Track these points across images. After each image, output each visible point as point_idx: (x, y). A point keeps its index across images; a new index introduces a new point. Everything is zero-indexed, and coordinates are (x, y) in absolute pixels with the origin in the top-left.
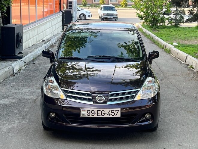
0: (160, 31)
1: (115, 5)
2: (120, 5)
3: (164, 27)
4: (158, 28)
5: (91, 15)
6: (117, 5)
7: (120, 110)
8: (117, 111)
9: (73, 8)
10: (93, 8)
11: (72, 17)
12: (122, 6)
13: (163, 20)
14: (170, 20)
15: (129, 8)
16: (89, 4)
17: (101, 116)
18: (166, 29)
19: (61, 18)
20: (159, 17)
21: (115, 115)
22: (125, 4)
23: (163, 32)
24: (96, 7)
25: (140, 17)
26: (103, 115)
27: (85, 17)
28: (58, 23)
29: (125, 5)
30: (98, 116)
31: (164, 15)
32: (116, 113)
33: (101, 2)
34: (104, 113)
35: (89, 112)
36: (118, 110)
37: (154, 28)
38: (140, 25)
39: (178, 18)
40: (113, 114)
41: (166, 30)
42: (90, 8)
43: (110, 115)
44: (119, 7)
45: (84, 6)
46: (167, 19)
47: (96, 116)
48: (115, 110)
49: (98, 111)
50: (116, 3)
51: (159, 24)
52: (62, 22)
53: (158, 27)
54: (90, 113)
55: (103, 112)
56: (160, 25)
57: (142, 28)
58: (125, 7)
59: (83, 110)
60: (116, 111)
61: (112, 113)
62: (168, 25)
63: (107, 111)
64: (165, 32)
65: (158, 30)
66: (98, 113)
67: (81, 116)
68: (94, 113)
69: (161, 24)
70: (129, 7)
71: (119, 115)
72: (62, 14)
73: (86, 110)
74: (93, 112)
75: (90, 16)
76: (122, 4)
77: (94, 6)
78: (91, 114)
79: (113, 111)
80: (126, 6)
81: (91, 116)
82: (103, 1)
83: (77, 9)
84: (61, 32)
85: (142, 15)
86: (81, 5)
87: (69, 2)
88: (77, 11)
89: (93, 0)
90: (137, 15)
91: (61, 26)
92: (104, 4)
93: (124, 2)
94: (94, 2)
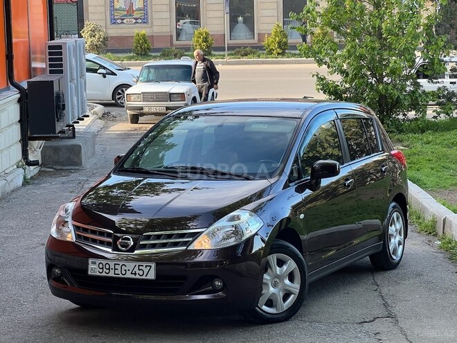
0: (406, 143)
1: (247, 47)
2: (261, 48)
3: (424, 127)
4: (401, 131)
6: (253, 47)
7: (153, 265)
8: (148, 268)
9: (66, 68)
12: (270, 52)
13: (417, 102)
14: (445, 100)
15: (293, 59)
17: (121, 276)
18: (429, 136)
19: (14, 112)
20: (403, 89)
21: (145, 274)
22: (279, 43)
23: (418, 146)
25: (330, 93)
26: (124, 272)
29: (280, 47)
30: (115, 274)
31: (419, 80)
32: (146, 270)
33: (198, 41)
34: (125, 270)
35: (101, 266)
36: (151, 266)
40: (141, 273)
41: (431, 138)
43: (135, 274)
44: (259, 56)
45: (141, 55)
46: (434, 95)
47: (112, 274)
48: (144, 265)
49: (115, 264)
50: (251, 41)
51: (401, 117)
52: (17, 128)
53: (400, 128)
54: (102, 268)
55: (124, 268)
56: (409, 120)
58: (279, 54)
59: (92, 263)
60: (146, 266)
61: (139, 270)
62: (434, 117)
63: (130, 265)
64: (427, 148)
65: (400, 141)
66: (115, 269)
67: (90, 273)
68: (109, 269)
70: (294, 55)
71: (152, 276)
72: (19, 96)
74: (107, 266)
76: (269, 46)
77: (175, 56)
78: (105, 270)
79: (140, 267)
80: (284, 50)
81: (104, 274)
82: (206, 38)
83: (104, 68)
84: (15, 167)
85: (339, 84)
86: (132, 54)
87: (50, 47)
88: (105, 77)
89: (171, 36)
90: (318, 87)
91: (16, 143)
92: (208, 47)
93: (277, 39)
94: (175, 42)
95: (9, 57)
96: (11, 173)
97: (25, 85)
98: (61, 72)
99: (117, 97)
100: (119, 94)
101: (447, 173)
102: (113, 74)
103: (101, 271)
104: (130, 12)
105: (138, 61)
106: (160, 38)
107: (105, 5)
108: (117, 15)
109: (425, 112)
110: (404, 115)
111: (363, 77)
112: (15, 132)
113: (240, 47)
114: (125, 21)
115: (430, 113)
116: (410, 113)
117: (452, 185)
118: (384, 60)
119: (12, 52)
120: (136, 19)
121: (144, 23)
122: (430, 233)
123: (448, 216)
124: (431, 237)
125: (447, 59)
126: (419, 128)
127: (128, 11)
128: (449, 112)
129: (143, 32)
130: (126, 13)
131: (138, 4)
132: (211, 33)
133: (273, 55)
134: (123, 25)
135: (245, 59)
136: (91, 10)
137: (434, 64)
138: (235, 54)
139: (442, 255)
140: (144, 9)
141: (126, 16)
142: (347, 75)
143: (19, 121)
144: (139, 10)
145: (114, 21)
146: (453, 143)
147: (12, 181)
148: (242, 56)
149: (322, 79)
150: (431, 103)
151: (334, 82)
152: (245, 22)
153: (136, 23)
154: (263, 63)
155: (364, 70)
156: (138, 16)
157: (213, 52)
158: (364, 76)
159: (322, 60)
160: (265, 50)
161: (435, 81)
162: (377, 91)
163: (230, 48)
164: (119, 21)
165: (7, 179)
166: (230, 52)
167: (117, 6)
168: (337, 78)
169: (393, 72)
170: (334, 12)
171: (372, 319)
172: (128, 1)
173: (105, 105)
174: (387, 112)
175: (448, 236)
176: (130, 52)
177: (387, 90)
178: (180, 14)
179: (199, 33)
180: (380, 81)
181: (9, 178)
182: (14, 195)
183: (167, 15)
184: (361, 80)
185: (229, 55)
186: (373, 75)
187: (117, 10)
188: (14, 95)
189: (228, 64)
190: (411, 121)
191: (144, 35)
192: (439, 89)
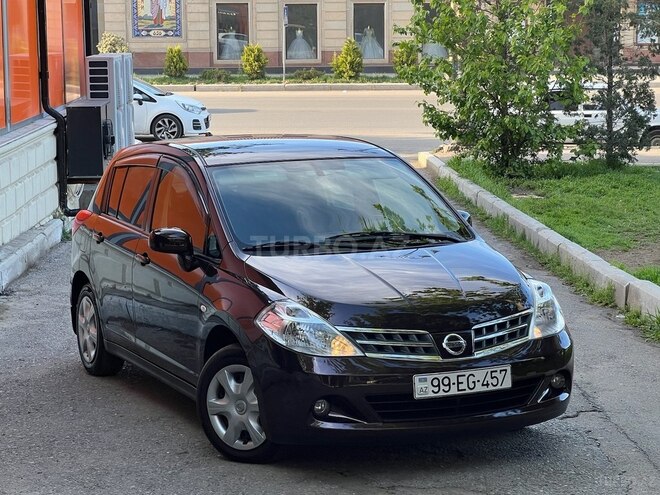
0: (540, 191)
1: (309, 68)
2: (329, 70)
3: (559, 171)
4: (530, 176)
5: (207, 121)
6: (317, 69)
7: (509, 368)
8: (503, 373)
9: (113, 90)
10: (216, 85)
11: (106, 141)
12: (340, 75)
13: (552, 138)
14: (585, 137)
16: (195, 71)
17: (468, 391)
18: (568, 182)
19: (49, 146)
20: (534, 121)
21: (500, 383)
22: (351, 63)
23: (557, 194)
24: (228, 80)
25: (441, 128)
26: (471, 386)
27: (176, 129)
28: (30, 174)
29: (352, 68)
30: (459, 390)
31: (553, 112)
32: (500, 377)
33: (248, 60)
34: (474, 382)
35: (436, 383)
36: (506, 370)
37: (511, 177)
38: (437, 163)
39: (619, 125)
40: (495, 381)
41: (571, 185)
42: (203, 85)
43: (487, 385)
44: (326, 80)
45: (175, 76)
46: (570, 129)
47: (454, 391)
48: (498, 370)
49: (458, 376)
50: (313, 61)
51: (529, 158)
52: (53, 167)
53: (529, 172)
54: (439, 385)
55: (471, 379)
56: (539, 162)
57: (454, 176)
58: (351, 77)
59: (420, 380)
60: (501, 371)
61: (492, 378)
62: (573, 159)
63: (479, 374)
64: (569, 198)
65: (531, 188)
66: (459, 383)
67: (417, 396)
68: (449, 385)
69: (543, 155)
70: (370, 79)
71: (508, 384)
72: (55, 126)
73: (430, 377)
74: (446, 382)
75: (203, 125)
76: (338, 67)
77: (219, 79)
78: (442, 387)
79: (494, 374)
80: (357, 72)
81: (441, 394)
82: (258, 56)
83: (141, 93)
84: (51, 217)
85: (452, 115)
86: (162, 76)
87: (92, 64)
88: (141, 104)
89: (211, 54)
90: (426, 119)
91: (52, 187)
92: (260, 67)
93: (349, 59)
94: (216, 61)
95: (43, 75)
96: (47, 225)
97: (63, 112)
98: (106, 96)
99: (157, 130)
100: (160, 126)
101: (603, 230)
102: (152, 100)
103: (436, 389)
104: (158, 21)
105: (171, 85)
106: (197, 55)
107: (126, 13)
108: (142, 25)
109: (561, 152)
110: (533, 155)
111: (483, 107)
112: (51, 173)
113: (302, 69)
114: (151, 33)
115: (567, 153)
116: (540, 153)
117: (612, 244)
118: (510, 85)
119: (46, 69)
120: (166, 31)
121: (177, 35)
122: (607, 304)
123: (632, 283)
124: (608, 309)
125: (588, 84)
126: (553, 172)
127: (155, 21)
128: (592, 152)
129: (177, 47)
130: (153, 22)
131: (169, 11)
132: (264, 50)
133: (343, 79)
134: (149, 38)
135: (308, 84)
136: (107, 17)
137: (572, 91)
138: (296, 77)
139: (630, 332)
140: (176, 18)
141: (152, 26)
142: (463, 104)
143: (56, 159)
144: (170, 19)
145: (137, 34)
146: (600, 192)
147: (50, 235)
148: (305, 79)
149: (431, 110)
150: (568, 140)
151: (445, 113)
152: (305, 36)
153: (166, 35)
154: (331, 89)
155: (484, 99)
156: (168, 27)
157: (267, 75)
158: (486, 106)
159: (429, 86)
160: (333, 72)
161: (573, 112)
162: (502, 125)
163: (289, 69)
164: (144, 33)
165: (45, 232)
166: (288, 75)
167: (141, 13)
168: (450, 109)
169: (522, 101)
170: (448, 24)
171: (575, 413)
172: (156, 8)
173: (143, 140)
174: (512, 151)
175: (633, 308)
176: (161, 73)
177: (515, 123)
178: (223, 26)
179: (250, 50)
180: (503, 112)
181: (47, 231)
182: (54, 254)
183: (205, 26)
184: (482, 111)
185: (286, 78)
186: (496, 105)
187: (141, 18)
188: (51, 125)
189: (286, 89)
190: (541, 163)
191: (179, 51)
192: (577, 123)
